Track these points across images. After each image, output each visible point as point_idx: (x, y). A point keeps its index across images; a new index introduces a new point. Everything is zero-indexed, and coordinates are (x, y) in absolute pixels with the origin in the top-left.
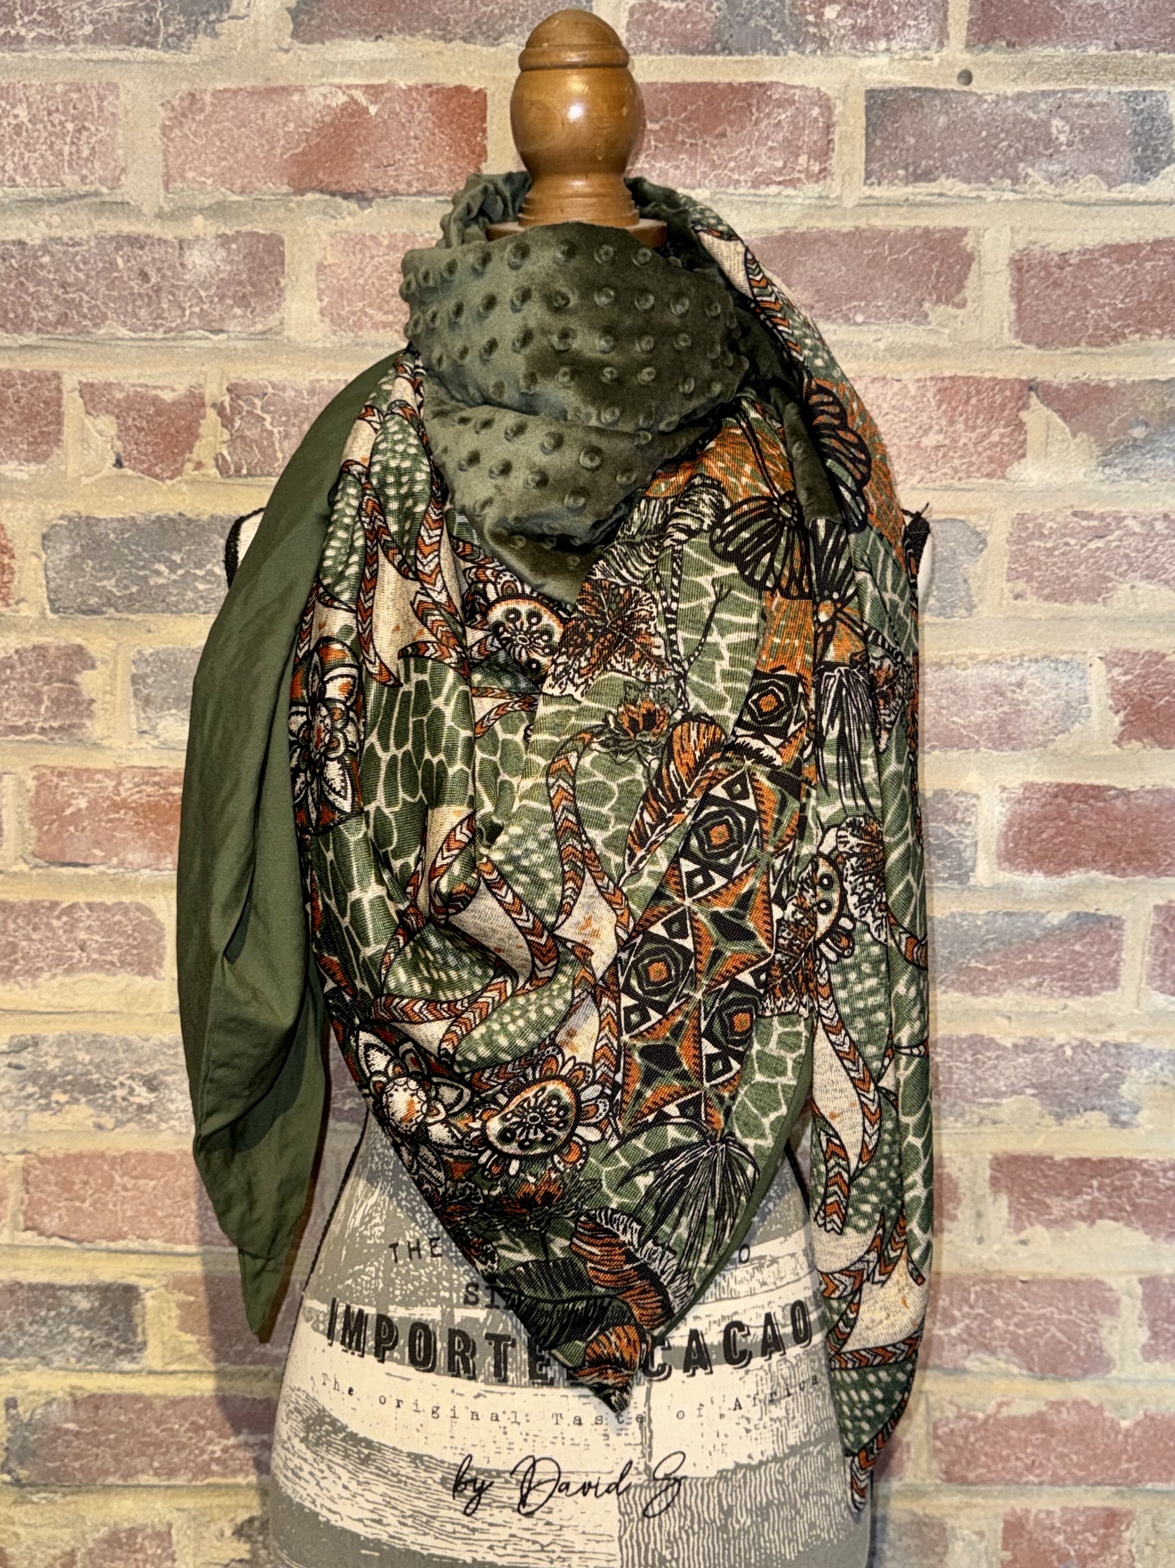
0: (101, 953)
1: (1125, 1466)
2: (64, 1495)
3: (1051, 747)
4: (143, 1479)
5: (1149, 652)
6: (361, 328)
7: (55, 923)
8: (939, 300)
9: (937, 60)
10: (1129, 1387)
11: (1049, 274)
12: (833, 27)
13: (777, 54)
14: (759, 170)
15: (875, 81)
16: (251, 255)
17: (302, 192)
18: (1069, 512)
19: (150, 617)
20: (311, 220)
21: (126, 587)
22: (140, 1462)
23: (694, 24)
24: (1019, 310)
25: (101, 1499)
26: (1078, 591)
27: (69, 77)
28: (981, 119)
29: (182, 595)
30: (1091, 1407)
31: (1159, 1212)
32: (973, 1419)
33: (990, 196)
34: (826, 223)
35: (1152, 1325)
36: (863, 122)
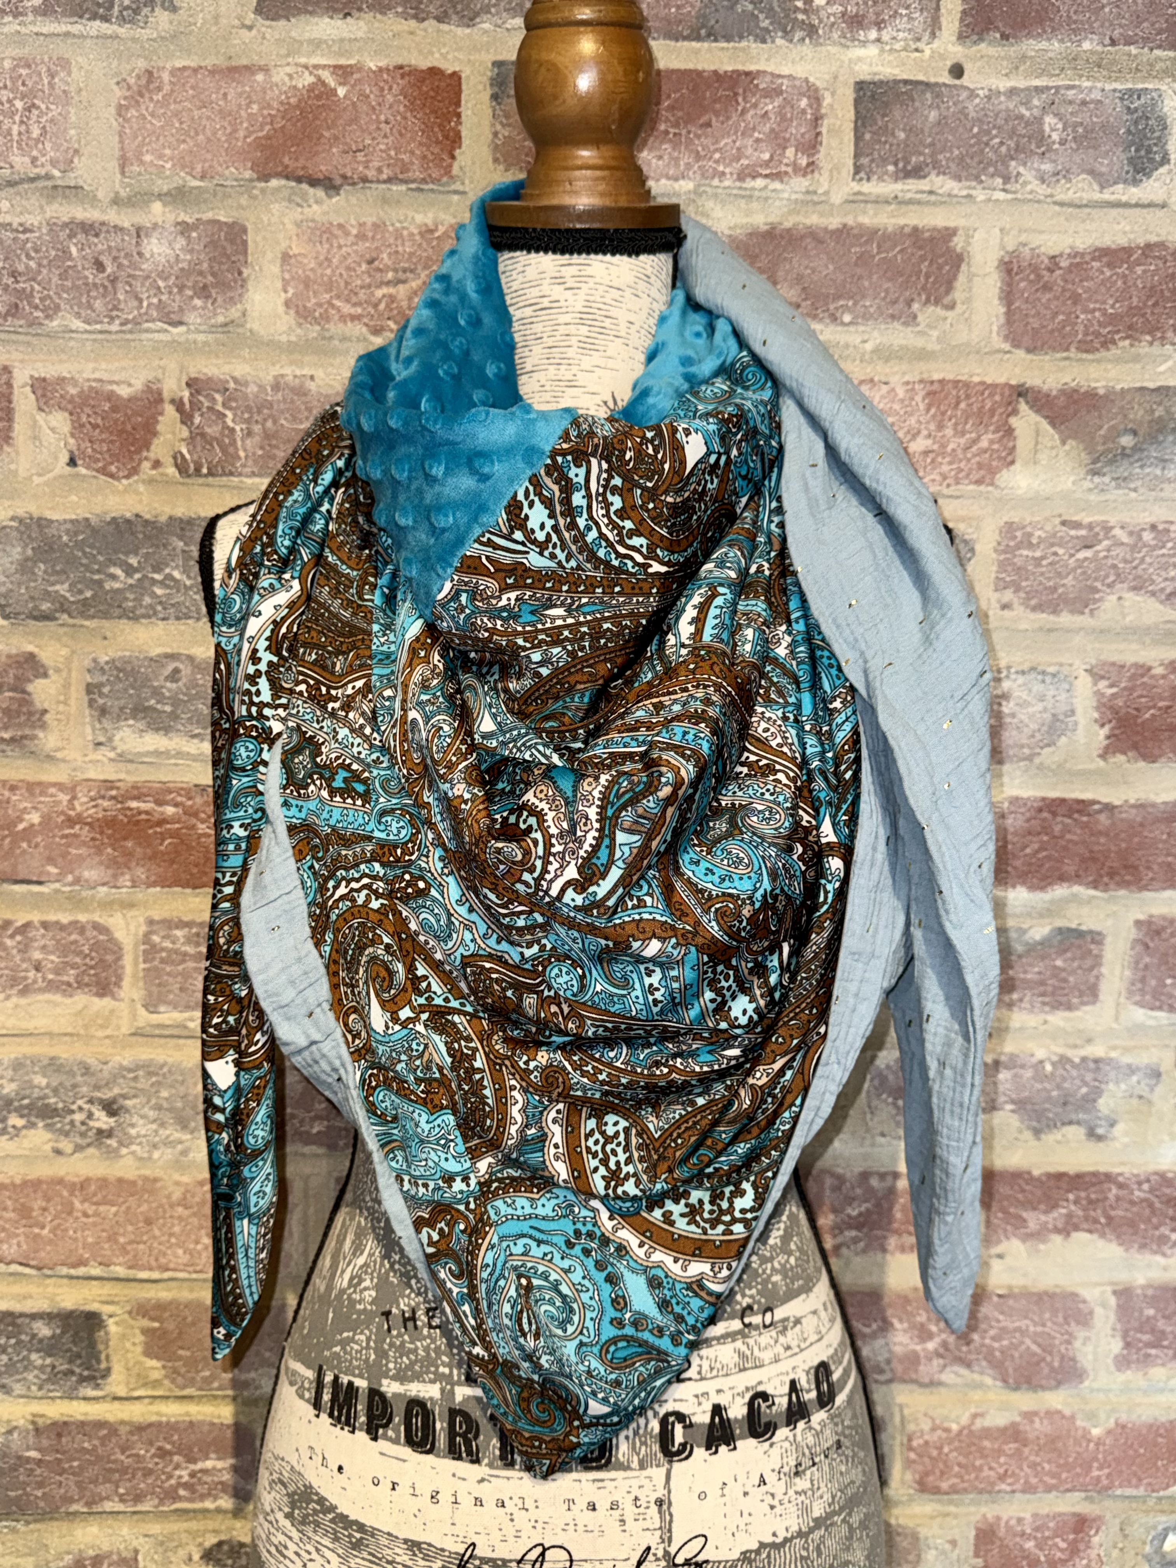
0: (57, 973)
1: (1095, 1473)
2: (28, 1523)
3: (1037, 760)
4: (108, 1506)
5: (1136, 665)
6: (328, 320)
7: (9, 942)
8: (928, 301)
9: (928, 52)
10: (1102, 1396)
11: (1039, 277)
12: (823, 14)
13: (764, 41)
14: (745, 162)
15: (864, 72)
16: (213, 244)
17: (265, 177)
18: (1057, 521)
19: (106, 623)
20: (275, 207)
21: (80, 592)
22: (104, 1489)
23: (678, 7)
24: (1009, 314)
25: (65, 1526)
26: (1066, 601)
27: (17, 52)
28: (972, 114)
29: (138, 600)
30: (1063, 1417)
31: (1132, 1224)
32: (947, 1430)
33: (980, 195)
34: (813, 219)
35: (1125, 1334)
36: (851, 115)
